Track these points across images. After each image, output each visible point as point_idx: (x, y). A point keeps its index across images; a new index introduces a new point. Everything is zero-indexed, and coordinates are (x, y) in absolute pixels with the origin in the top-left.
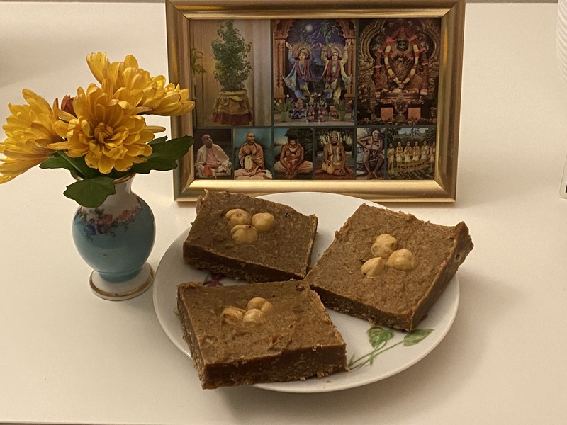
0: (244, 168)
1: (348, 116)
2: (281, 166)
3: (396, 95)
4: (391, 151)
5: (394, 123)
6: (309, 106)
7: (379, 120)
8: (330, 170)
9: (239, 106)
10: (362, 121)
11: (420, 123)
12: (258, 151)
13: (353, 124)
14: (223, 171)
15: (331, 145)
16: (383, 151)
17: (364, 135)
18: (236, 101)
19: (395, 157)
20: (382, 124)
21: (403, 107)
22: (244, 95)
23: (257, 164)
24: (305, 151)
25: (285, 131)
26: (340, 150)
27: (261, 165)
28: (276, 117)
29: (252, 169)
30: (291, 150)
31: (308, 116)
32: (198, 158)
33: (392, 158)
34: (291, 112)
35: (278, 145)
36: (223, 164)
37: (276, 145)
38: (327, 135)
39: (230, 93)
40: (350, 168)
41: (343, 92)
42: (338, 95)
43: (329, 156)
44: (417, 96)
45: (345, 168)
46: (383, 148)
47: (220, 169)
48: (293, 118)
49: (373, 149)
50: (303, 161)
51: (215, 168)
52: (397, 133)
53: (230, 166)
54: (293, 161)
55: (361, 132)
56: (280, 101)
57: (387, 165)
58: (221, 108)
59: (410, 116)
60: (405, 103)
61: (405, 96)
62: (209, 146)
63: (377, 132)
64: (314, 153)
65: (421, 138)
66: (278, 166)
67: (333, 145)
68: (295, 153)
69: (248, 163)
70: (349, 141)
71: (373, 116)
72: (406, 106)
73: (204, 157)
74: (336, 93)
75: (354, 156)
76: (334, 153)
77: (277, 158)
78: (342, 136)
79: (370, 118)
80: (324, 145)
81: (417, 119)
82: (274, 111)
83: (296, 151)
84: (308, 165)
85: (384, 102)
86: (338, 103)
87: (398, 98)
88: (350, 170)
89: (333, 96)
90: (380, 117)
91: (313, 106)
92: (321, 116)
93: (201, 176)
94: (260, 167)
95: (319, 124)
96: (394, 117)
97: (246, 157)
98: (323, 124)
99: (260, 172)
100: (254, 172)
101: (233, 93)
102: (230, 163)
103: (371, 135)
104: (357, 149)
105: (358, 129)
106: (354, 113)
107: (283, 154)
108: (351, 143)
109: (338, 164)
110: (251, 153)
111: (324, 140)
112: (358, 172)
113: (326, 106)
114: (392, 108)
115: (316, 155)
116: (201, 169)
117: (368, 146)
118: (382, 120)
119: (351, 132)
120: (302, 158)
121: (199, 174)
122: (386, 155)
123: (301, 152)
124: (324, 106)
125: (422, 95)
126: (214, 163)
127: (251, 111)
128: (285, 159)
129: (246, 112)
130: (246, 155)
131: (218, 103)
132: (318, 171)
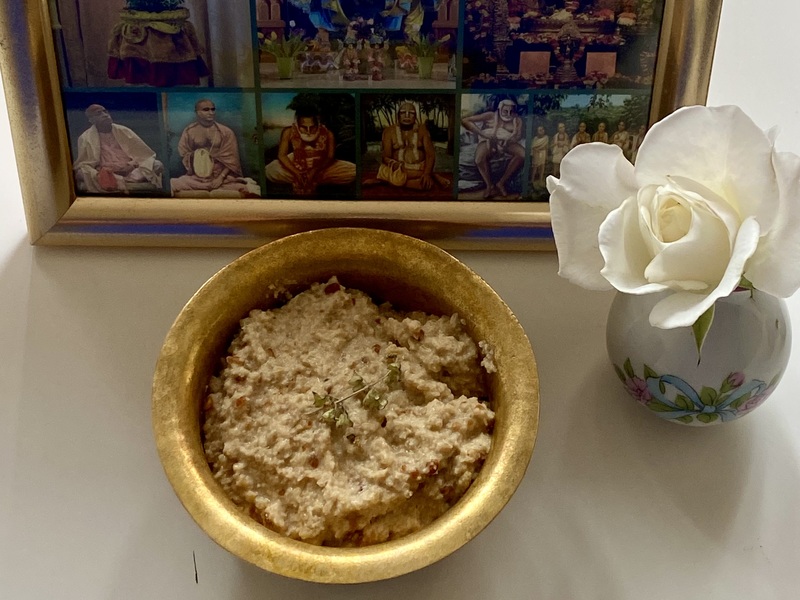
0: (193, 173)
1: (441, 69)
2: (281, 171)
3: (560, 25)
4: (542, 141)
5: (550, 84)
6: (346, 45)
7: (515, 77)
8: (396, 179)
9: (171, 44)
10: (473, 79)
11: (614, 86)
12: (224, 139)
13: (452, 86)
14: (144, 180)
15: (398, 129)
16: (523, 143)
17: (478, 109)
18: (162, 35)
19: (550, 153)
20: (522, 85)
21: (574, 50)
22: (183, 20)
23: (223, 166)
24: (337, 139)
25: (288, 99)
26: (421, 140)
27: (234, 168)
28: (265, 69)
29: (213, 176)
30: (304, 137)
31: (342, 65)
32: (81, 153)
33: (542, 155)
34: (301, 58)
35: (272, 127)
36: (143, 164)
37: (266, 127)
38: (389, 108)
39: (146, 15)
40: (445, 175)
41: (430, 17)
42: (416, 23)
43: (394, 151)
44: (609, 27)
45: (432, 175)
46: (523, 135)
47: (136, 175)
48: (307, 70)
49: (499, 137)
50: (333, 161)
51: (124, 173)
52: (557, 105)
53: (160, 170)
54: (310, 161)
55: (469, 102)
56: (274, 35)
57: (531, 170)
58: (128, 48)
59: (589, 70)
60: (578, 42)
61: (580, 26)
62: (104, 129)
63: (508, 102)
64: (358, 144)
65: (613, 117)
66: (275, 170)
67: (404, 128)
68: (313, 144)
69: (202, 163)
70: (442, 120)
71: (501, 69)
72: (582, 48)
73: (95, 153)
74: (411, 17)
75: (453, 150)
76: (407, 146)
77: (271, 154)
78: (426, 109)
79: (493, 72)
80: (382, 128)
81: (605, 76)
82: (259, 54)
83: (316, 141)
84: (346, 168)
85: (529, 40)
86: (417, 39)
87: (562, 32)
88: (443, 180)
89: (403, 25)
90: (517, 73)
91: (355, 46)
92: (375, 68)
93: (90, 189)
94: (230, 173)
95: (370, 84)
96: (552, 71)
97: (197, 153)
98: (380, 85)
99: (230, 182)
100: (218, 181)
101: (154, 15)
102: (158, 163)
103: (495, 108)
104: (460, 136)
105: (463, 95)
106: (456, 63)
107: (284, 146)
108: (446, 124)
109: (417, 167)
110: (207, 144)
111: (381, 118)
112: (462, 184)
113: (386, 47)
114: (548, 53)
115: (364, 148)
116: (89, 174)
117: (488, 132)
118: (522, 79)
119: (448, 102)
120: (331, 154)
121: (87, 185)
122: (528, 149)
123: (327, 142)
124: (381, 46)
125: (621, 26)
126: (120, 164)
127: (204, 57)
128: (291, 156)
129: (191, 56)
130: (195, 147)
131: (118, 38)
132: (368, 181)
